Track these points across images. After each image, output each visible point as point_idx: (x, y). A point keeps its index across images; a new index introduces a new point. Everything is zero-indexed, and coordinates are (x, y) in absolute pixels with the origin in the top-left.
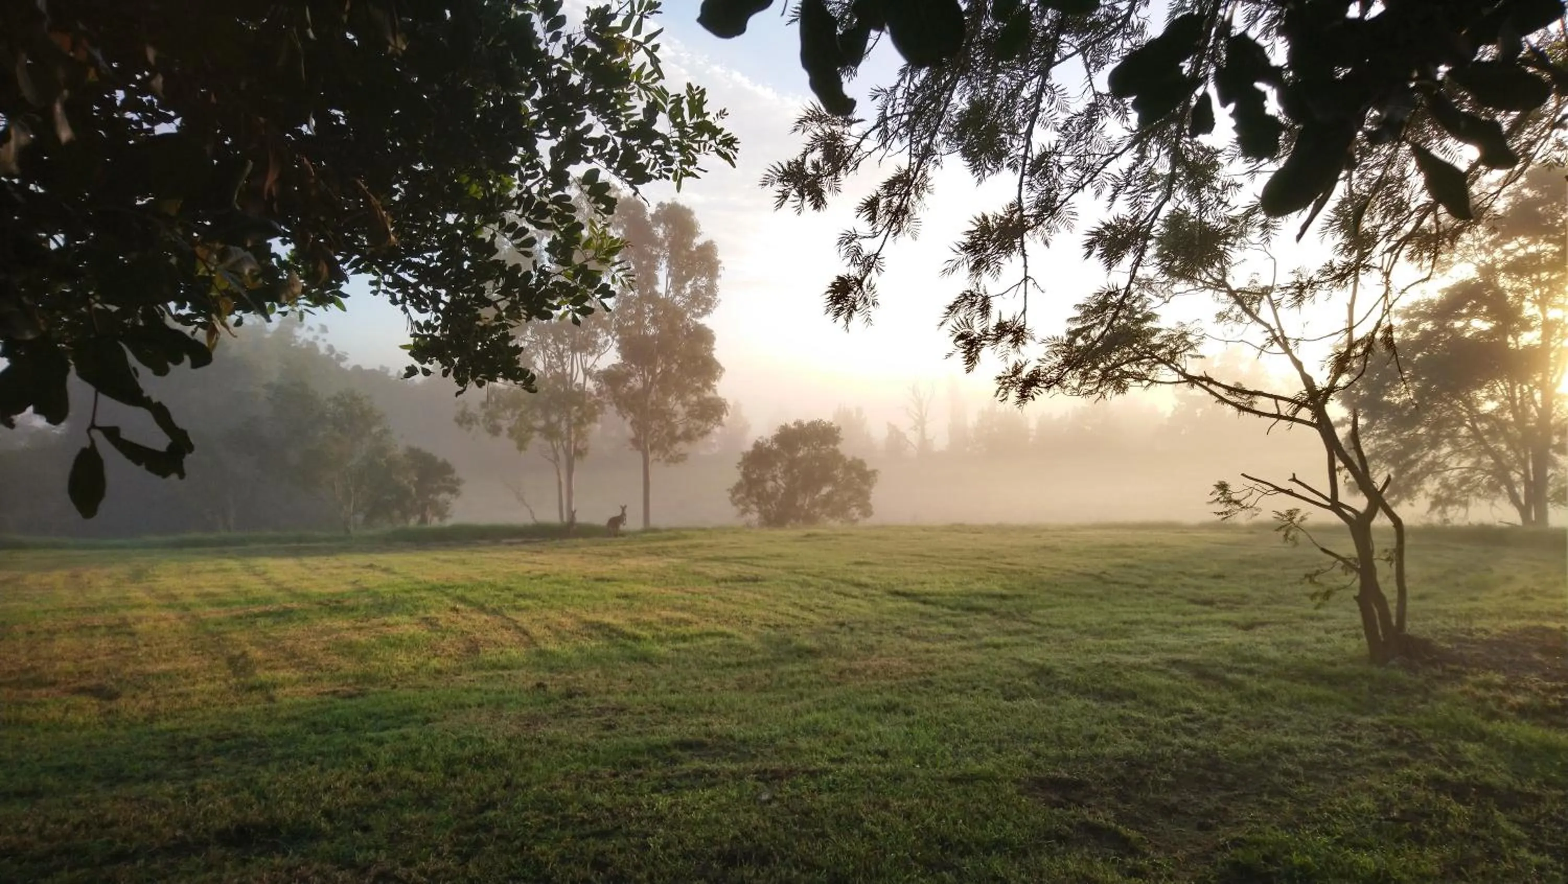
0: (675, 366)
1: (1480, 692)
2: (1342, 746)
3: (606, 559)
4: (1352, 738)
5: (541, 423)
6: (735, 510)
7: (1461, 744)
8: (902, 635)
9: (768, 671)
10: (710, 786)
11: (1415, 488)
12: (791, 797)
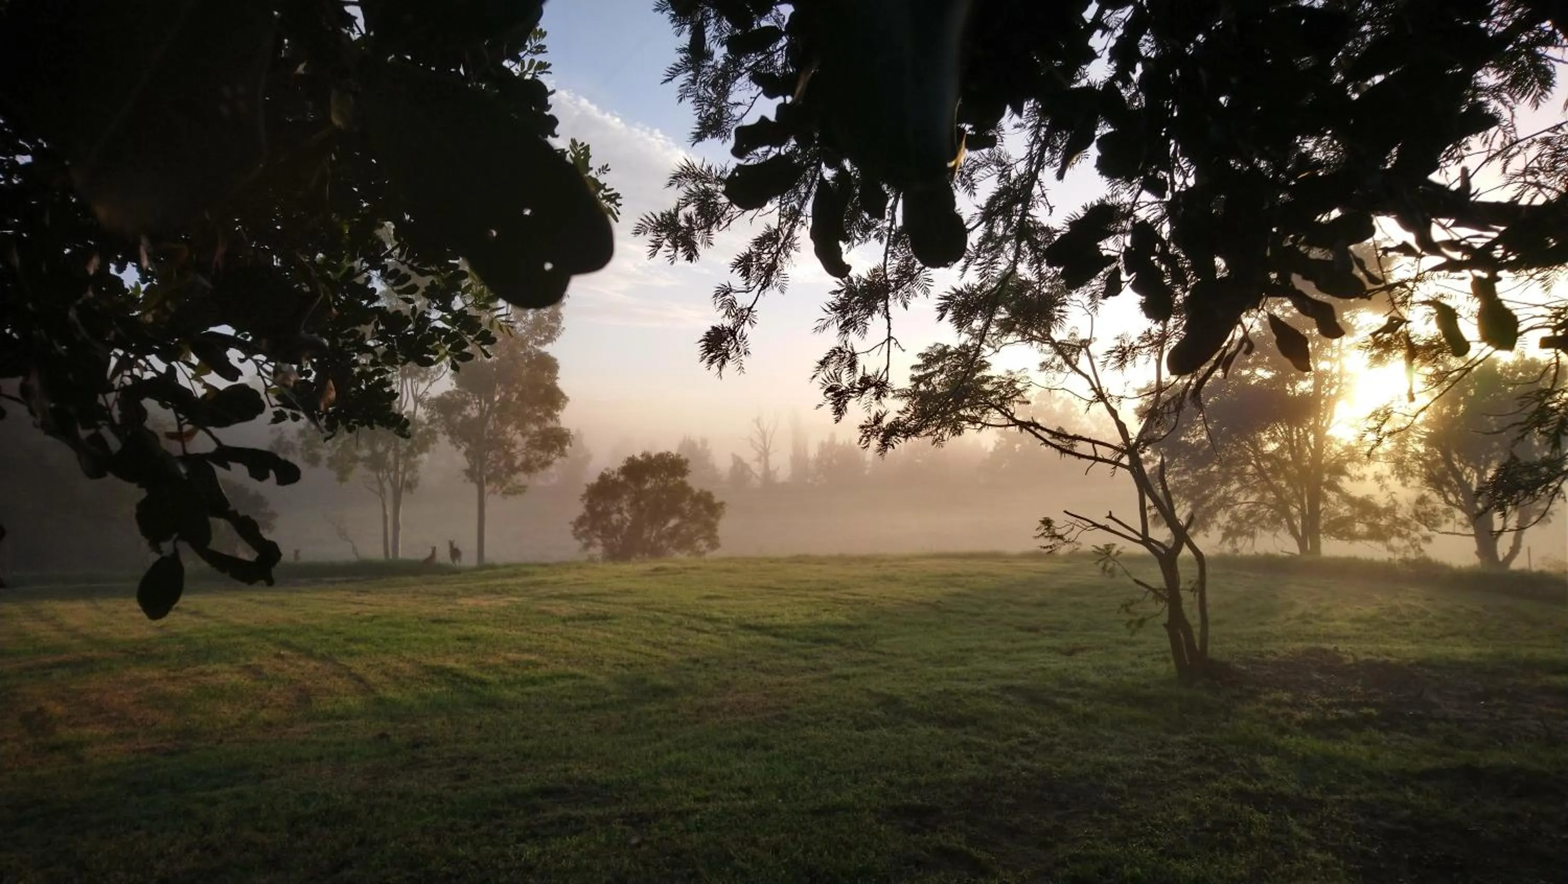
0: (515, 396)
1: (1272, 710)
2: (1158, 763)
3: (441, 599)
4: (1166, 756)
5: (365, 452)
6: (578, 544)
7: (1259, 759)
8: (755, 669)
9: (624, 713)
10: (577, 833)
11: (1209, 520)
12: (661, 839)
